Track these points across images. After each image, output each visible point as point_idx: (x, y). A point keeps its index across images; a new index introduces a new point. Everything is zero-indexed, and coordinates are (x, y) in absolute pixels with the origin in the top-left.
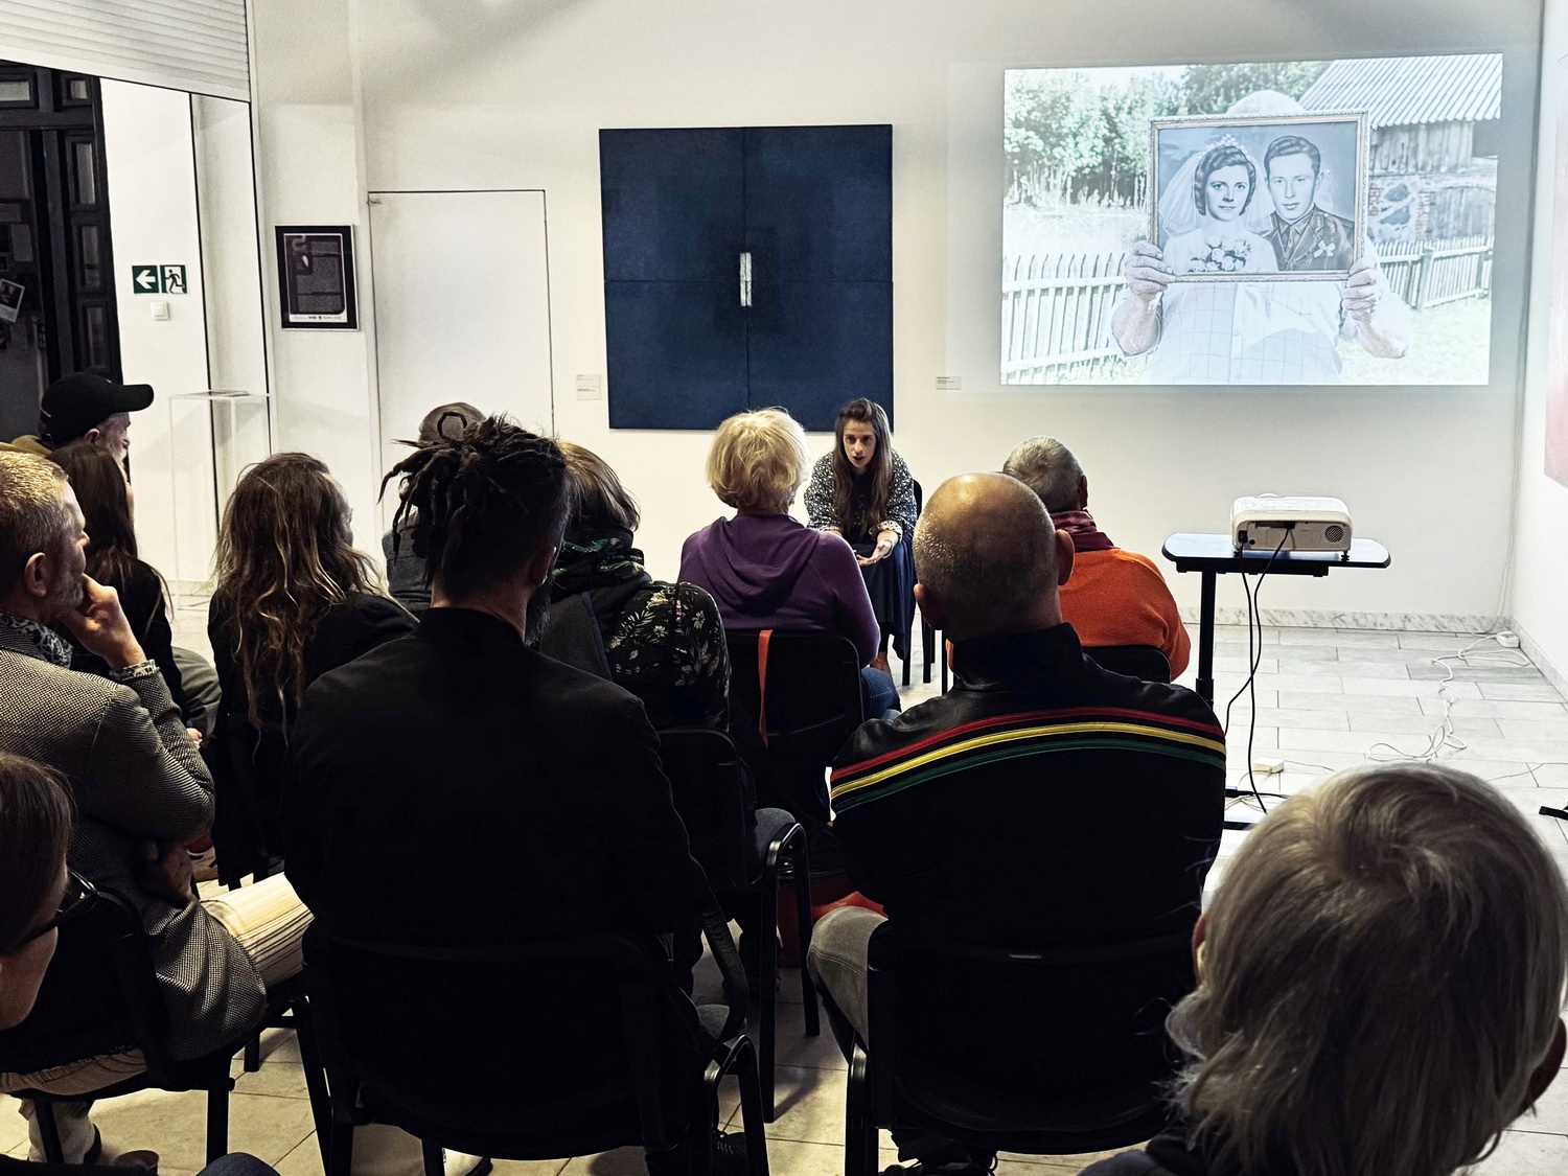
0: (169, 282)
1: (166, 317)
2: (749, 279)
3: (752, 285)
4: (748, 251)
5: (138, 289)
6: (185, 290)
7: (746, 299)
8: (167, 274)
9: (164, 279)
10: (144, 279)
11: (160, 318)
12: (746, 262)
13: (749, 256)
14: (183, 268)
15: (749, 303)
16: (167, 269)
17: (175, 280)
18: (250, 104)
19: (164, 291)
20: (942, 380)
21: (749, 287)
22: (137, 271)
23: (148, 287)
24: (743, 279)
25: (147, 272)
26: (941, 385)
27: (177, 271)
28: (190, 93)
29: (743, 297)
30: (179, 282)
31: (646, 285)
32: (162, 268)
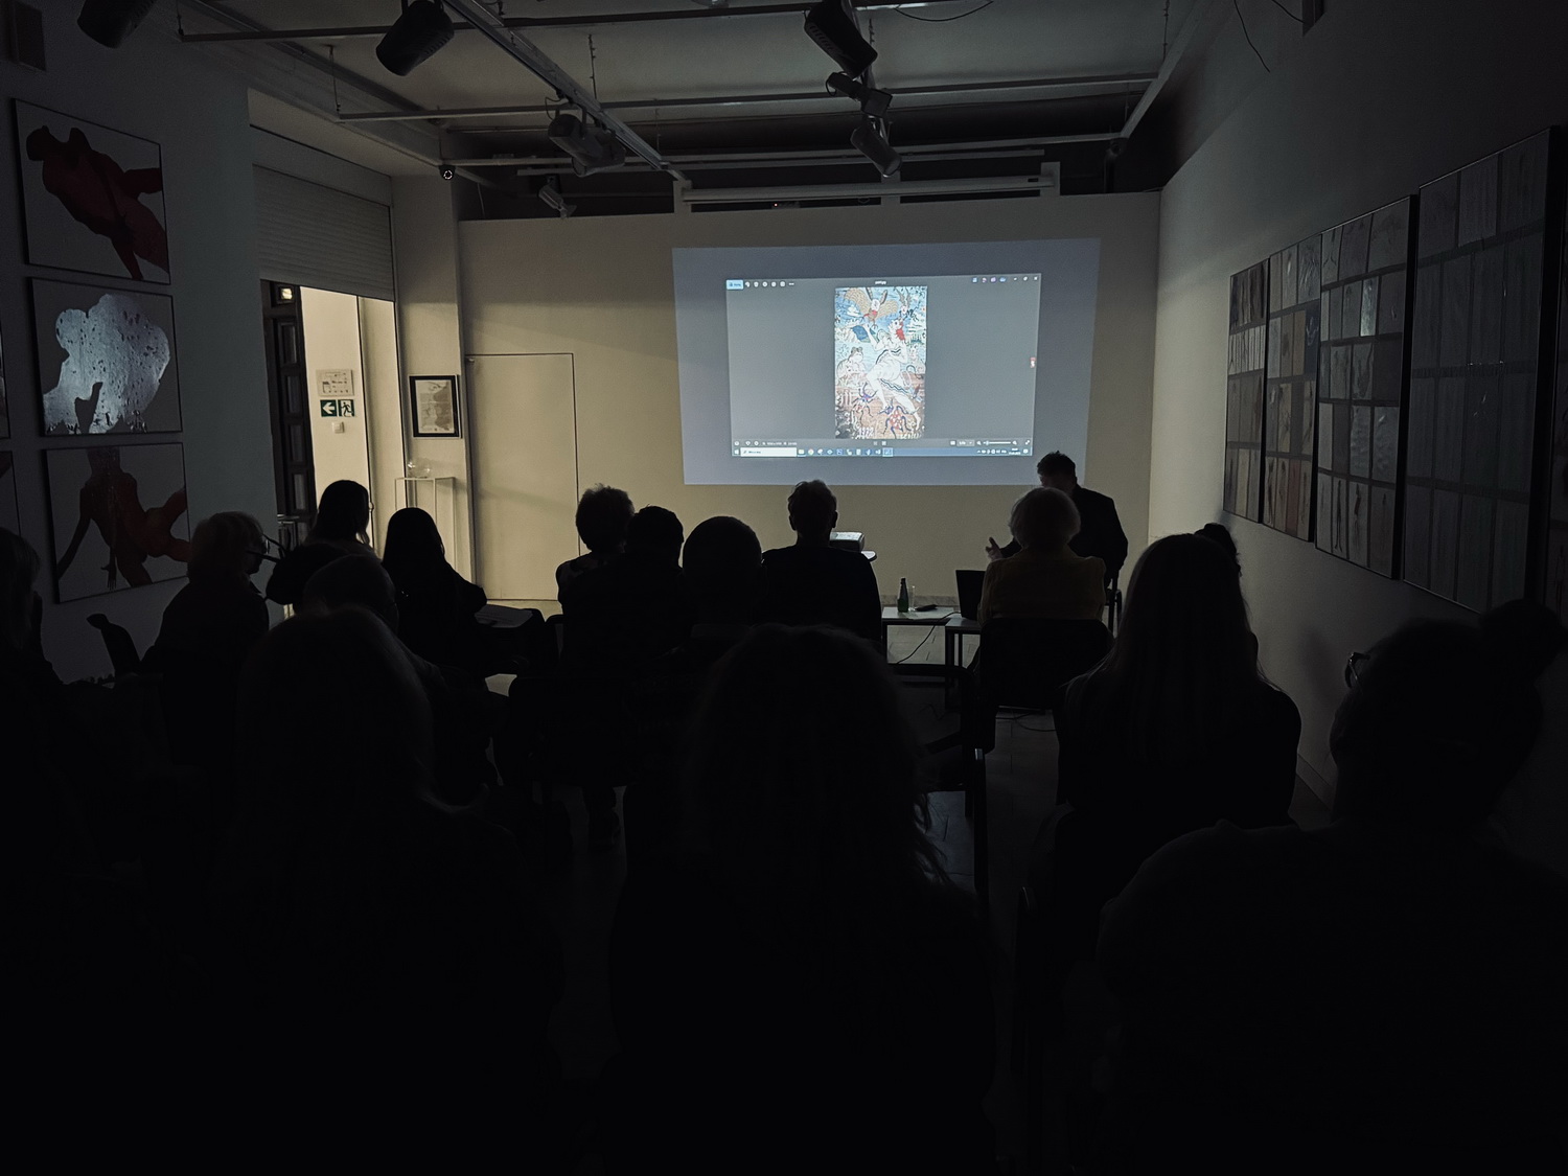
0: (343, 410)
1: (341, 431)
5: (324, 414)
6: (353, 415)
8: (342, 405)
9: (340, 408)
10: (328, 408)
11: (337, 432)
14: (352, 401)
16: (342, 402)
17: (347, 409)
18: (394, 302)
19: (340, 415)
22: (323, 403)
23: (330, 413)
25: (329, 404)
27: (349, 403)
28: (357, 296)
30: (350, 409)
32: (339, 401)
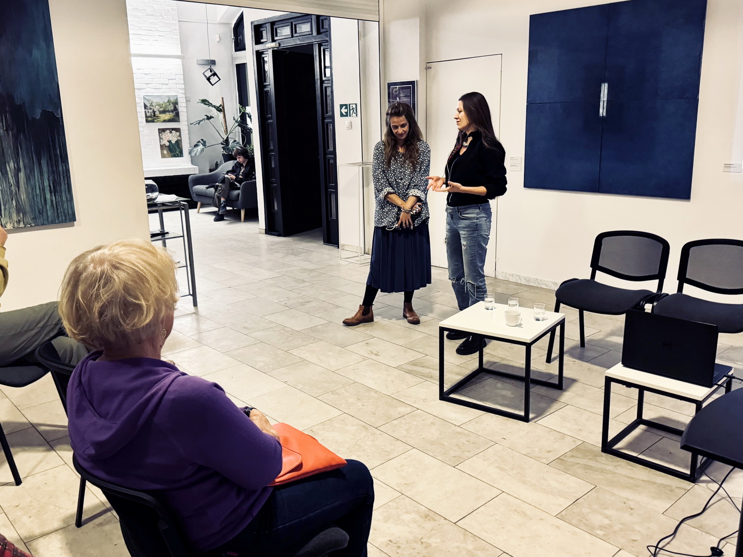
0: (352, 111)
1: (350, 128)
2: (605, 99)
3: (607, 103)
4: (606, 82)
5: (342, 115)
6: (357, 115)
7: (602, 112)
8: (351, 108)
9: (350, 110)
10: (344, 111)
11: (348, 129)
12: (605, 88)
13: (606, 85)
14: (356, 104)
15: (605, 114)
16: (351, 105)
17: (353, 111)
18: (379, 22)
19: (350, 116)
20: (728, 166)
21: (605, 104)
22: (341, 106)
23: (345, 114)
24: (602, 99)
25: (344, 107)
26: (728, 169)
27: (354, 106)
28: (358, 20)
29: (601, 111)
30: (355, 112)
31: (548, 105)
32: (349, 105)
